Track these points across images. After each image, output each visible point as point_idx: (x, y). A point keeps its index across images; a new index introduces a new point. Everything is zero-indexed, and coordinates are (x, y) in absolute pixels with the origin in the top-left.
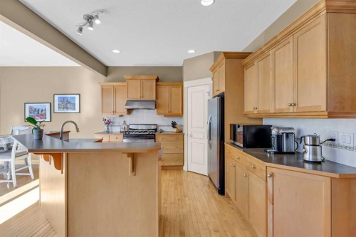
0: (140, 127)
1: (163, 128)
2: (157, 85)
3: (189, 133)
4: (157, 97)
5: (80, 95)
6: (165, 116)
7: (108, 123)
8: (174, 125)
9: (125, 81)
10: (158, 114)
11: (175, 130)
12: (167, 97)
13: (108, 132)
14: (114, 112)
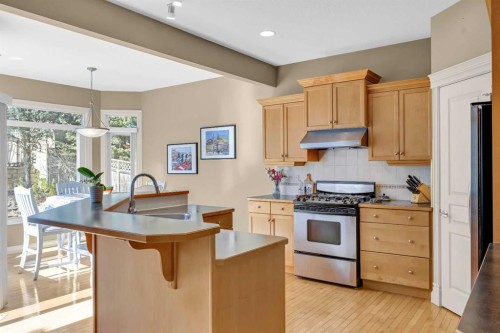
1: (389, 193)
2: (368, 93)
3: (444, 208)
4: (369, 120)
5: (235, 126)
6: (391, 163)
7: (278, 177)
8: (413, 185)
9: (301, 92)
10: (373, 157)
11: (415, 198)
12: (395, 117)
13: (277, 196)
14: (285, 156)
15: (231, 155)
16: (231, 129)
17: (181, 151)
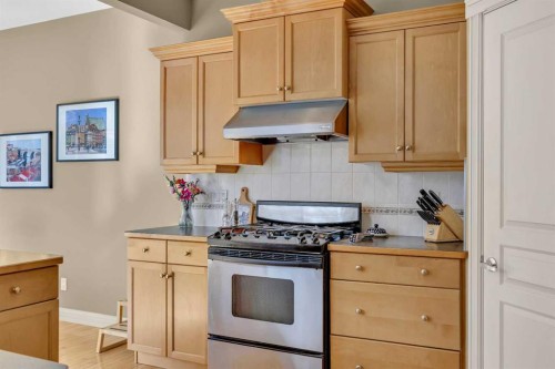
0: (314, 215)
1: (387, 222)
2: (349, 33)
3: (491, 253)
5: (117, 101)
6: (390, 167)
7: (188, 194)
8: (429, 207)
9: (228, 33)
10: (358, 156)
11: (432, 232)
13: (187, 229)
14: (200, 154)
15: (110, 154)
16: (110, 106)
17: (23, 147)
